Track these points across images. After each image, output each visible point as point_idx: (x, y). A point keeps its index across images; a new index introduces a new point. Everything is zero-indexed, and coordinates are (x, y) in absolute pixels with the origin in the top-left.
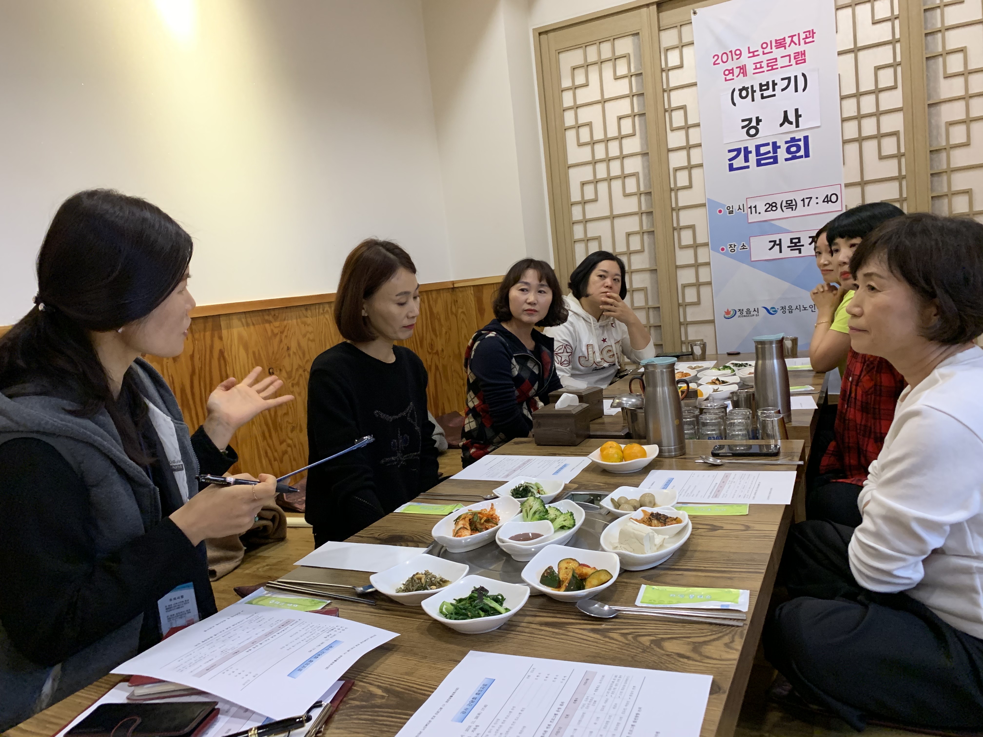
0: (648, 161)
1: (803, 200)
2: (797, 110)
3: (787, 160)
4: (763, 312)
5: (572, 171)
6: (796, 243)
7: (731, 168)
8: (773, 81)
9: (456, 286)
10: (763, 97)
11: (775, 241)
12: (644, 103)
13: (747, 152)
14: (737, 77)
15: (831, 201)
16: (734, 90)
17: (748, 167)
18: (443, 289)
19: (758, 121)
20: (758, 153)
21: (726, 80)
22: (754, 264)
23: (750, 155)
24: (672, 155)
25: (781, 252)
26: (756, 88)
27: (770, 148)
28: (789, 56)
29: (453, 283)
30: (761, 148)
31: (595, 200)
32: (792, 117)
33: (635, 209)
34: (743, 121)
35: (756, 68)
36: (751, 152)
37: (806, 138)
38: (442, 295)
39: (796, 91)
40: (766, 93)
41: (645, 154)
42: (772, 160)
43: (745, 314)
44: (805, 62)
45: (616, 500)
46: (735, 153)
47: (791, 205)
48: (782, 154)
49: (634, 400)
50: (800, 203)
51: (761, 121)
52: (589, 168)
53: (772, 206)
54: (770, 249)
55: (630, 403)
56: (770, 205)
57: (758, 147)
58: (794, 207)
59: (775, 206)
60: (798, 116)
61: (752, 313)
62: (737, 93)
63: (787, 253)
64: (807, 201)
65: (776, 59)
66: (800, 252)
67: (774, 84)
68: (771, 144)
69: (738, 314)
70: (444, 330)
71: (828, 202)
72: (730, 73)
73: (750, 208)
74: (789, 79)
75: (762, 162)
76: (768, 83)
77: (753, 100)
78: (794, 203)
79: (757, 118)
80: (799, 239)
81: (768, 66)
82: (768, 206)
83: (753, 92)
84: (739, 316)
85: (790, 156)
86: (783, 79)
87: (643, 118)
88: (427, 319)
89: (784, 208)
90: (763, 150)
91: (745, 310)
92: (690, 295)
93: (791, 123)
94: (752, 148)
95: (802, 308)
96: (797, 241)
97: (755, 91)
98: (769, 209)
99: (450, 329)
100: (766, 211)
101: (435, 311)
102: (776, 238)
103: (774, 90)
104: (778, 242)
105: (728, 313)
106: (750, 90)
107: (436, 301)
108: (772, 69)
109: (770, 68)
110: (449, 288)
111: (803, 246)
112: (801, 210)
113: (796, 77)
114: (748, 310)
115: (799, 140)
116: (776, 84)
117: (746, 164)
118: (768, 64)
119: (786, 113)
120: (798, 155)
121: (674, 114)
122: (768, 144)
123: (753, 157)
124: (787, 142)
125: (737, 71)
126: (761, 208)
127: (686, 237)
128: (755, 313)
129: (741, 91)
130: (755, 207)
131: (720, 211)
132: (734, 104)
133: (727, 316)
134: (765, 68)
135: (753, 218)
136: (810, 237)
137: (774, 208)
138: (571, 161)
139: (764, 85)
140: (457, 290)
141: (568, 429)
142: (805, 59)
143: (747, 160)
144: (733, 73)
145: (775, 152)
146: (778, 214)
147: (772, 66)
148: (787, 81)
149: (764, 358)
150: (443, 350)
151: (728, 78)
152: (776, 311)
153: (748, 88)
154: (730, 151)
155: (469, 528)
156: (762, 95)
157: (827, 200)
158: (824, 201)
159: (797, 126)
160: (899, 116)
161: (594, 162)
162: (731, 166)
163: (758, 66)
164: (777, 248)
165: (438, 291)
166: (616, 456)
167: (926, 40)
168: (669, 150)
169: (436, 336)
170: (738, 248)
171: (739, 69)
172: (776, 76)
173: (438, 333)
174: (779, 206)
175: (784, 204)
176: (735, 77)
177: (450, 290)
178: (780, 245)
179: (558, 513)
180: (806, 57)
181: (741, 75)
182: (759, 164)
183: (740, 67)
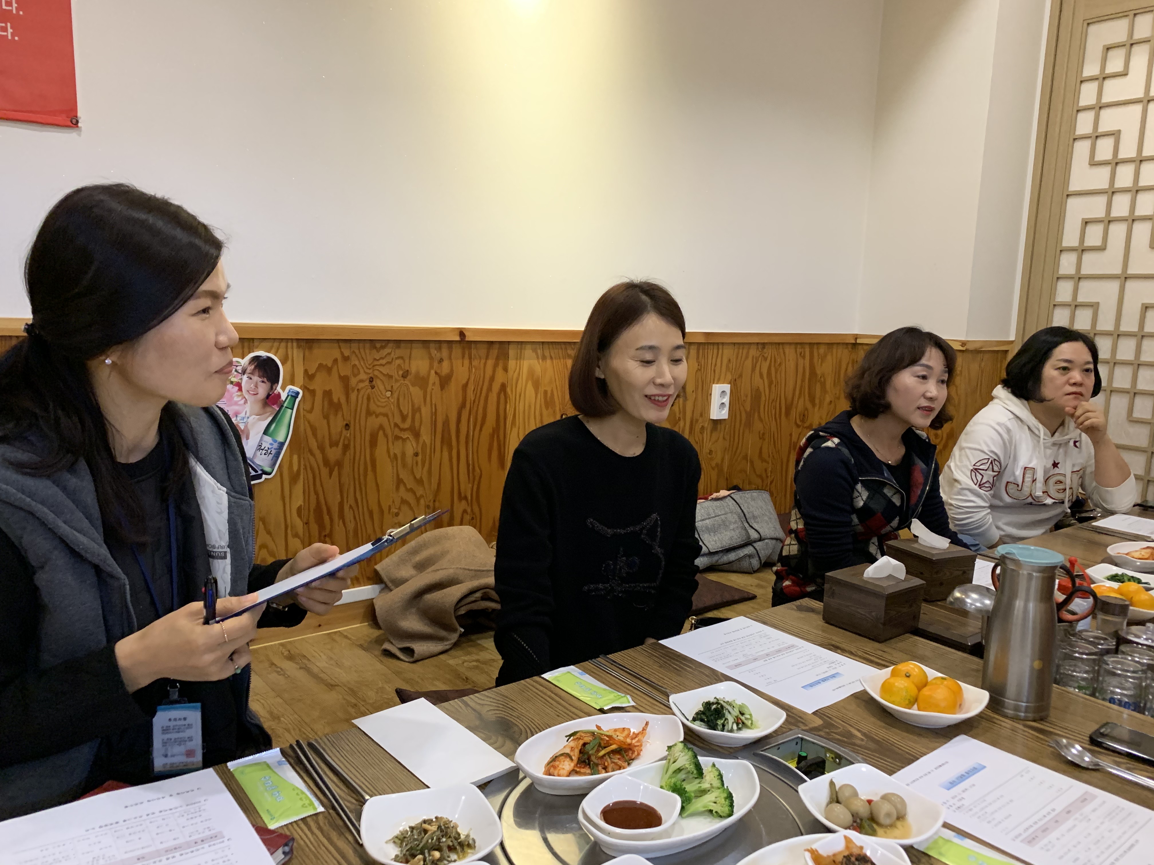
5: (1072, 202)
9: (858, 341)
18: (838, 344)
29: (856, 337)
31: (1102, 248)
38: (834, 351)
52: (1102, 200)
70: (828, 399)
88: (803, 381)
101: (819, 372)
107: (823, 358)
110: (847, 344)
138: (1073, 187)
140: (860, 347)
155: (575, 758)
161: (1112, 192)
165: (830, 345)
166: (907, 693)
169: (814, 405)
173: (817, 401)
177: (850, 347)
179: (717, 783)
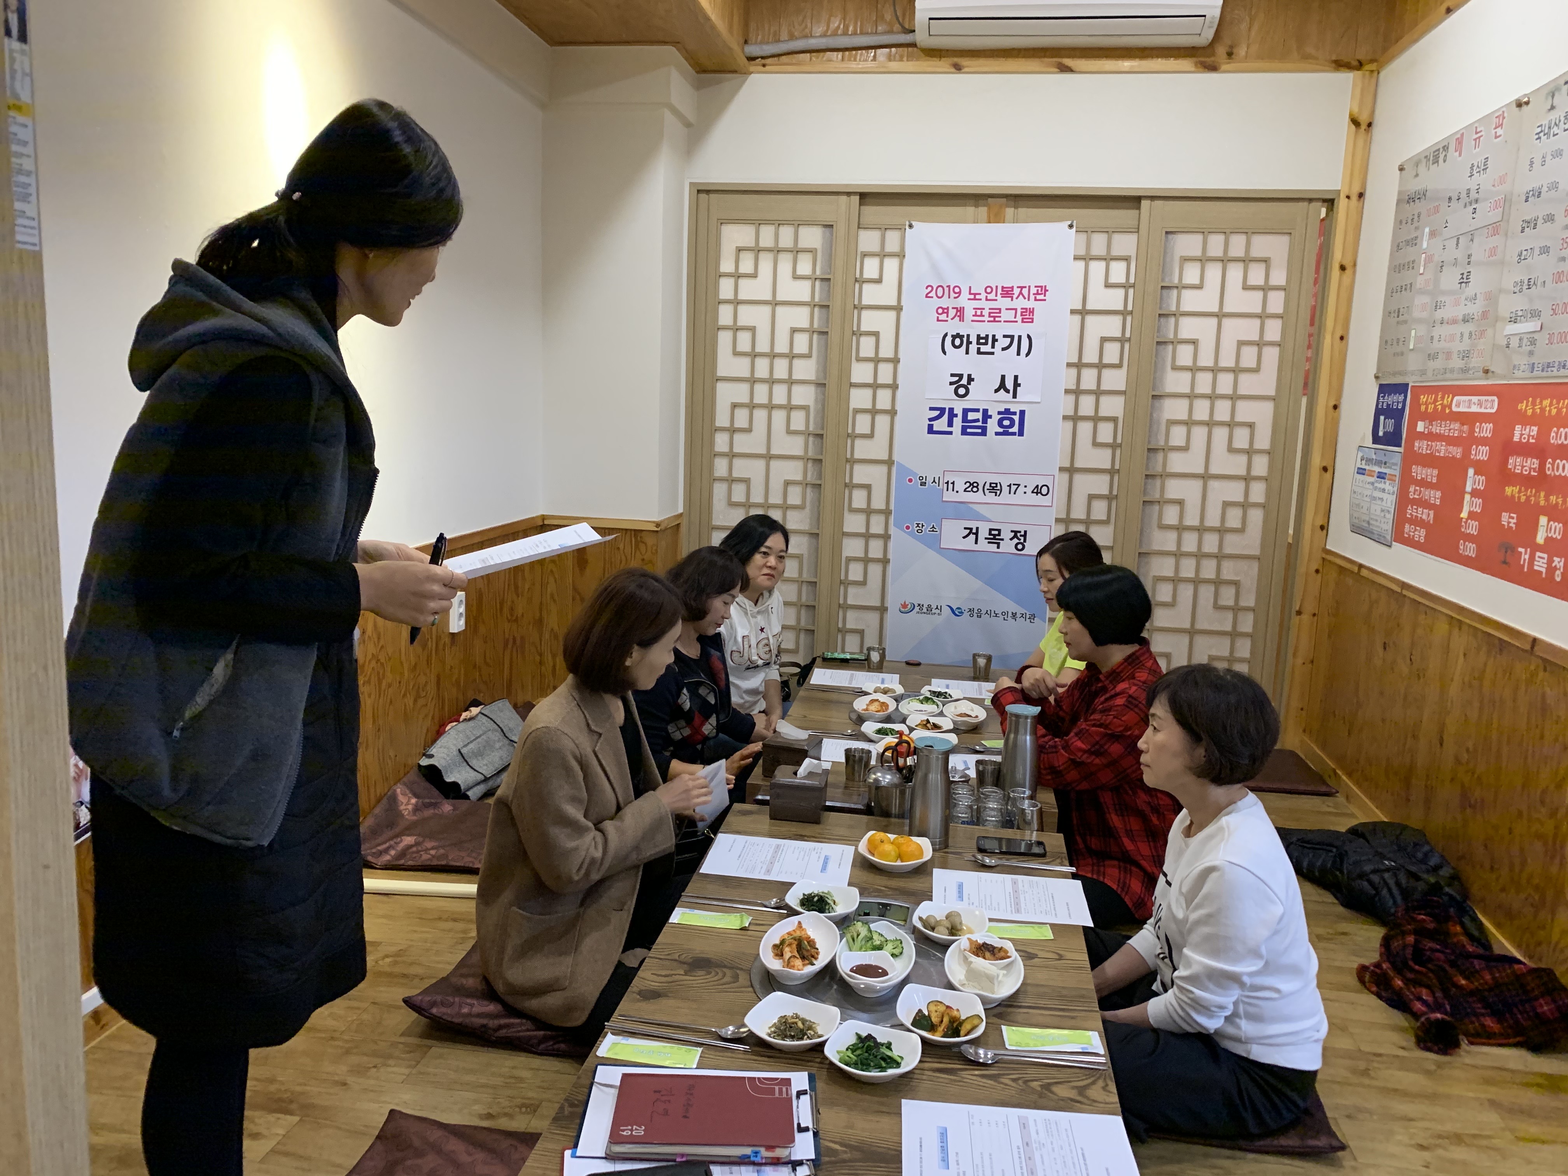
0: (824, 394)
1: (1010, 486)
2: (1016, 377)
3: (997, 434)
4: (946, 611)
5: (720, 386)
6: (994, 535)
7: (931, 430)
8: (994, 336)
10: (979, 352)
11: (971, 529)
12: (828, 319)
13: (952, 415)
14: (952, 319)
15: (1041, 493)
16: (946, 335)
17: (950, 433)
18: (531, 528)
19: (970, 379)
20: (965, 419)
21: (938, 320)
22: (942, 551)
23: (955, 419)
24: (854, 392)
25: (976, 542)
26: (973, 339)
27: (979, 415)
28: (1016, 310)
30: (969, 414)
31: (749, 429)
32: (1009, 384)
33: (799, 452)
34: (952, 375)
35: (975, 315)
36: (956, 416)
37: (1022, 413)
39: (1018, 354)
40: (984, 349)
41: (820, 385)
42: (980, 431)
43: (925, 610)
44: (1032, 322)
46: (937, 413)
47: (994, 488)
48: (992, 426)
50: (1005, 489)
51: (973, 380)
52: (745, 387)
53: (972, 486)
54: (964, 538)
56: (971, 484)
57: (966, 411)
58: (998, 492)
59: (977, 487)
60: (1016, 385)
61: (934, 611)
62: (949, 340)
63: (983, 545)
64: (1013, 488)
65: (1000, 309)
66: (998, 547)
67: (994, 340)
68: (981, 411)
69: (917, 609)
71: (1037, 493)
72: (943, 312)
73: (947, 483)
74: (1012, 337)
75: (969, 430)
76: (987, 336)
77: (967, 353)
78: (999, 487)
79: (969, 376)
80: (999, 531)
81: (990, 316)
82: (968, 484)
83: (969, 343)
84: (918, 613)
85: (1001, 430)
86: (1005, 336)
87: (825, 337)
89: (987, 492)
90: (971, 416)
91: (925, 606)
92: (855, 572)
93: (1008, 391)
94: (958, 411)
95: (993, 614)
96: (996, 532)
97: (971, 343)
98: (969, 489)
100: (965, 491)
102: (973, 525)
103: (993, 347)
104: (974, 531)
105: (904, 606)
106: (965, 339)
108: (994, 321)
109: (992, 319)
110: (537, 527)
111: (1002, 540)
112: (1005, 497)
113: (1020, 337)
114: (929, 606)
115: (1015, 413)
116: (997, 340)
117: (950, 429)
118: (990, 313)
119: (1003, 378)
120: (1011, 430)
121: (863, 339)
122: (977, 410)
123: (958, 422)
124: (999, 413)
125: (952, 312)
126: (960, 486)
127: (859, 499)
128: (938, 611)
129: (954, 337)
130: (953, 483)
131: (910, 480)
132: (944, 353)
133: (902, 610)
134: (986, 318)
135: (949, 496)
136: (1012, 531)
137: (975, 489)
138: (721, 372)
139: (983, 338)
141: (813, 804)
142: (1032, 319)
143: (950, 424)
144: (947, 313)
145: (985, 421)
146: (978, 497)
147: (995, 317)
148: (1009, 339)
151: (941, 318)
152: (962, 613)
153: (963, 336)
154: (931, 409)
155: (799, 956)
156: (979, 349)
157: (1037, 491)
158: (1033, 492)
159: (1015, 396)
160: (1120, 401)
161: (753, 381)
162: (930, 427)
163: (979, 312)
164: (973, 537)
165: (525, 531)
167: (1159, 320)
168: (852, 385)
170: (927, 529)
171: (955, 310)
172: (998, 330)
174: (981, 487)
175: (987, 486)
176: (949, 319)
178: (976, 534)
179: (883, 939)
180: (1034, 317)
181: (957, 318)
182: (964, 432)
183: (956, 308)
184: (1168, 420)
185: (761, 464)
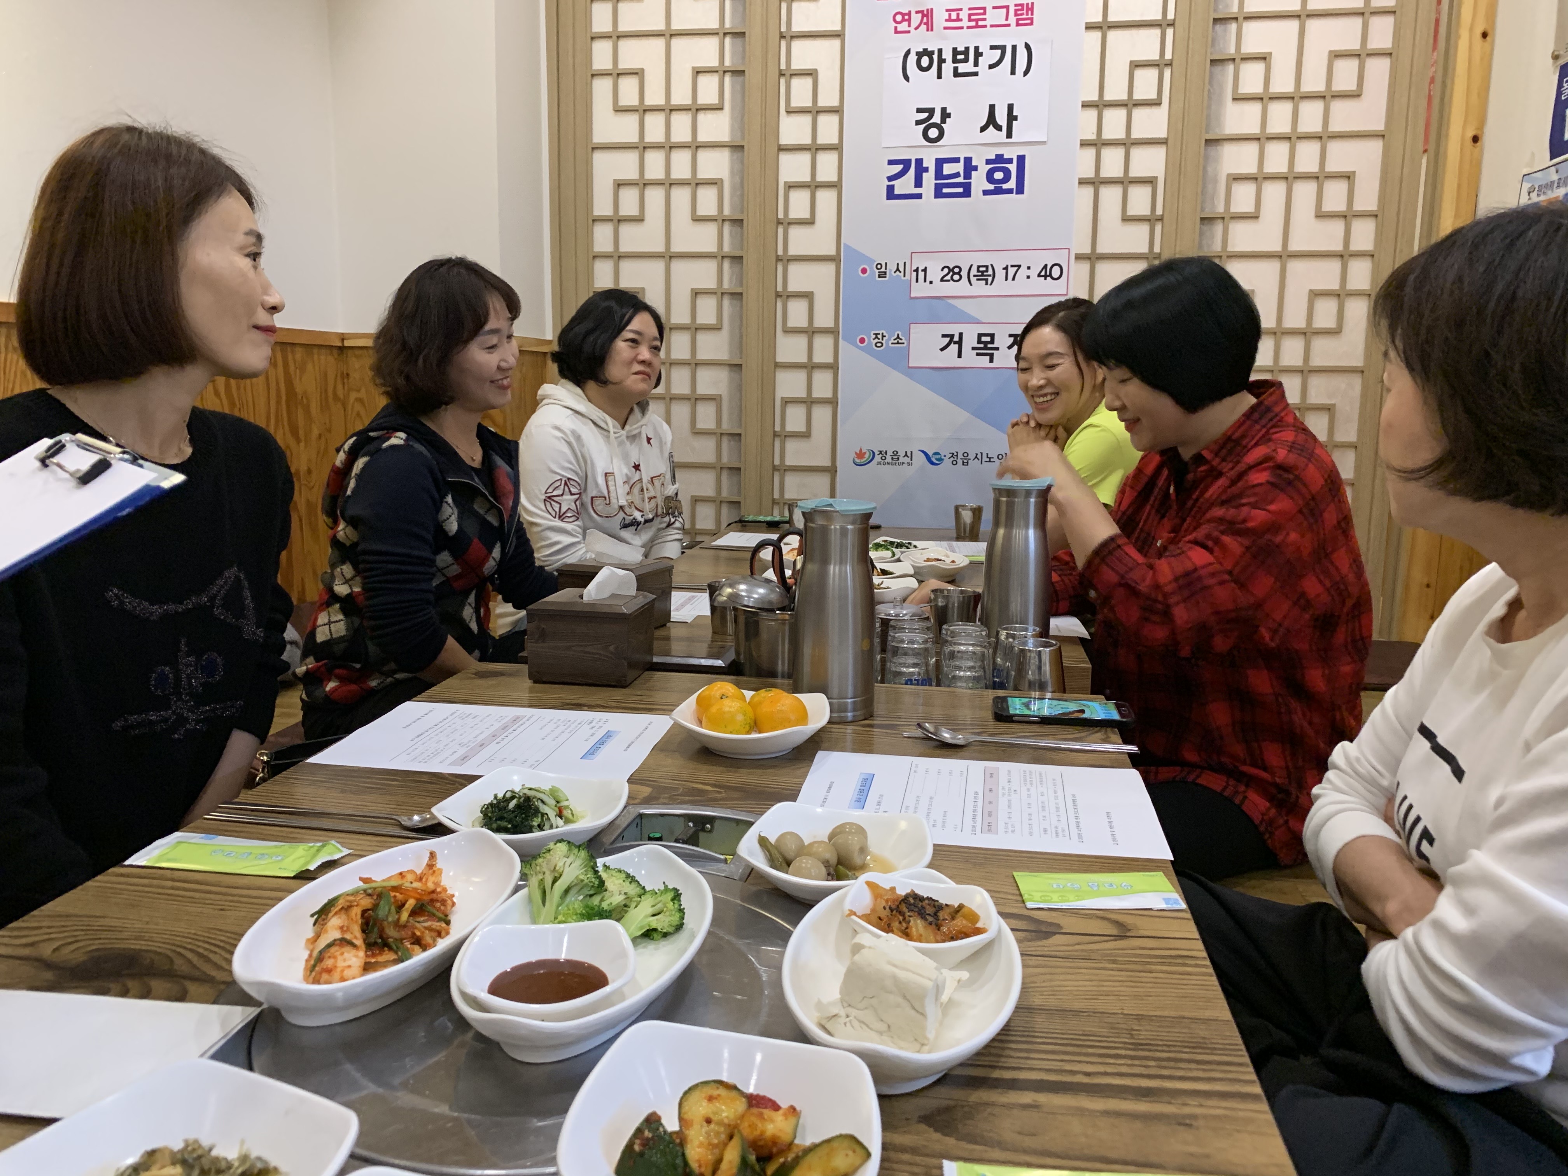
0: (742, 162)
1: (1006, 268)
2: (1010, 107)
3: (986, 193)
4: (920, 458)
5: (599, 158)
6: (986, 343)
7: (891, 194)
8: (977, 48)
9: (347, 343)
10: (956, 74)
11: (952, 336)
12: (744, 51)
13: (921, 169)
14: (916, 29)
15: (1050, 276)
16: (908, 53)
17: (919, 196)
18: (320, 346)
19: (945, 115)
20: (939, 174)
21: (896, 32)
22: (912, 372)
23: (924, 174)
24: (784, 158)
25: (960, 356)
26: (948, 55)
27: (959, 167)
28: (1007, 7)
29: (343, 337)
30: (945, 165)
31: (639, 219)
32: (1001, 118)
33: (711, 247)
34: (919, 110)
35: (949, 20)
36: (926, 170)
37: (1021, 159)
38: (316, 357)
39: (1013, 72)
40: (963, 68)
41: (737, 148)
42: (961, 190)
43: (889, 459)
44: (1031, 24)
45: (773, 839)
46: (900, 167)
47: (984, 274)
48: (979, 182)
49: (762, 591)
50: (1000, 274)
51: (949, 116)
52: (632, 157)
53: (953, 273)
54: (942, 350)
55: (756, 596)
56: (950, 270)
57: (940, 163)
58: (990, 279)
59: (959, 273)
60: (1011, 118)
61: (901, 460)
62: (912, 59)
63: (970, 358)
64: (1012, 271)
65: (984, 9)
66: (991, 361)
67: (978, 54)
68: (962, 161)
69: (878, 458)
70: (316, 432)
71: (1045, 277)
72: (903, 20)
73: (917, 270)
74: (1003, 48)
75: (945, 190)
76: (967, 49)
77: (939, 76)
78: (990, 272)
79: (944, 110)
80: (992, 336)
81: (970, 20)
82: (946, 271)
83: (941, 61)
84: (879, 463)
85: (991, 187)
86: (993, 47)
87: (740, 79)
88: (278, 403)
89: (973, 279)
90: (948, 169)
91: (890, 453)
92: (795, 419)
93: (999, 128)
94: (930, 163)
95: (985, 459)
96: (988, 339)
97: (944, 61)
98: (948, 277)
99: (329, 431)
100: (942, 280)
101: (299, 389)
102: (954, 329)
103: (976, 64)
104: (956, 339)
105: (860, 455)
106: (935, 57)
107: (302, 369)
108: (977, 26)
109: (973, 24)
110: (332, 347)
111: (997, 349)
112: (1000, 286)
113: (1014, 48)
114: (895, 453)
115: (1010, 161)
116: (981, 54)
117: (918, 191)
118: (970, 15)
119: (992, 108)
120: (1005, 186)
121: (795, 82)
122: (956, 160)
123: (929, 179)
124: (988, 162)
125: (916, 19)
126: (935, 274)
127: (797, 313)
128: (907, 460)
129: (920, 55)
130: (925, 270)
131: (864, 271)
132: (907, 78)
133: (857, 461)
134: (965, 23)
135: (919, 290)
136: (1010, 336)
137: (956, 277)
138: (598, 138)
139: (961, 53)
140: (350, 352)
141: (611, 648)
142: (1032, 19)
143: (918, 183)
144: (909, 21)
145: (968, 175)
146: (961, 288)
147: (977, 21)
148: (999, 52)
149: (1009, 525)
150: (309, 472)
151: (900, 27)
152: (941, 460)
153: (933, 52)
154: (891, 162)
155: (359, 942)
156: (956, 69)
157: (1046, 273)
158: (1039, 276)
159: (1009, 135)
160: (1159, 154)
161: (642, 147)
162: (890, 189)
163: (954, 15)
164: (954, 348)
165: (309, 347)
166: (740, 718)
167: (1213, 28)
168: (782, 149)
169: (298, 440)
170: (889, 341)
171: (920, 15)
172: (983, 39)
173: (301, 433)
174: (964, 273)
175: (974, 271)
176: (912, 29)
177: (335, 352)
178: (960, 343)
179: (632, 890)
180: (1034, 16)
181: (924, 27)
182: (939, 194)
183: (922, 12)
184: (1229, 175)
185: (658, 266)
